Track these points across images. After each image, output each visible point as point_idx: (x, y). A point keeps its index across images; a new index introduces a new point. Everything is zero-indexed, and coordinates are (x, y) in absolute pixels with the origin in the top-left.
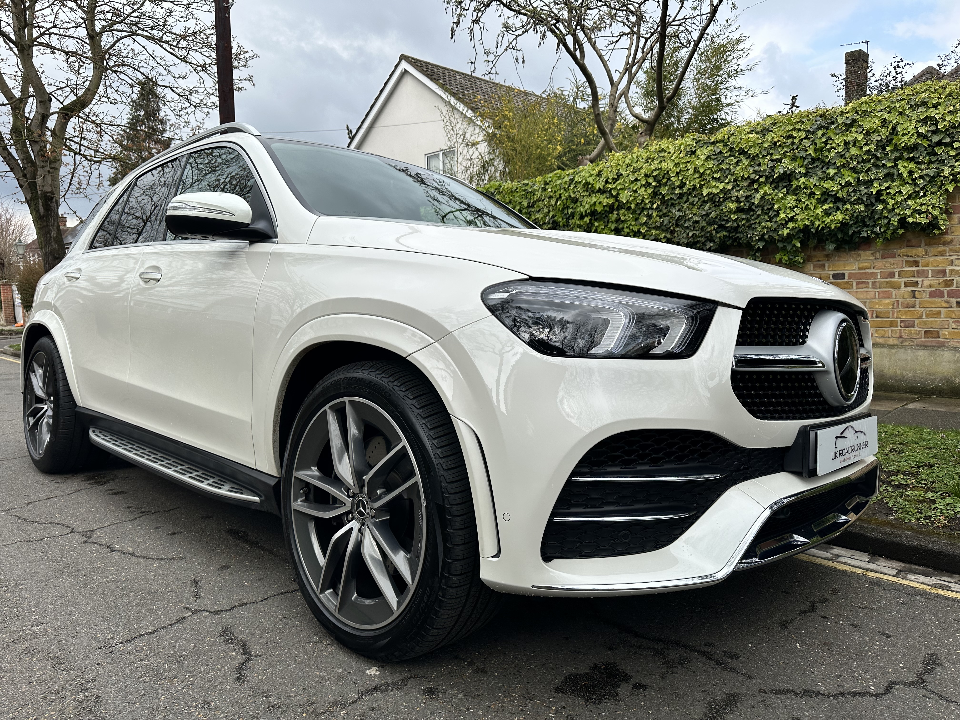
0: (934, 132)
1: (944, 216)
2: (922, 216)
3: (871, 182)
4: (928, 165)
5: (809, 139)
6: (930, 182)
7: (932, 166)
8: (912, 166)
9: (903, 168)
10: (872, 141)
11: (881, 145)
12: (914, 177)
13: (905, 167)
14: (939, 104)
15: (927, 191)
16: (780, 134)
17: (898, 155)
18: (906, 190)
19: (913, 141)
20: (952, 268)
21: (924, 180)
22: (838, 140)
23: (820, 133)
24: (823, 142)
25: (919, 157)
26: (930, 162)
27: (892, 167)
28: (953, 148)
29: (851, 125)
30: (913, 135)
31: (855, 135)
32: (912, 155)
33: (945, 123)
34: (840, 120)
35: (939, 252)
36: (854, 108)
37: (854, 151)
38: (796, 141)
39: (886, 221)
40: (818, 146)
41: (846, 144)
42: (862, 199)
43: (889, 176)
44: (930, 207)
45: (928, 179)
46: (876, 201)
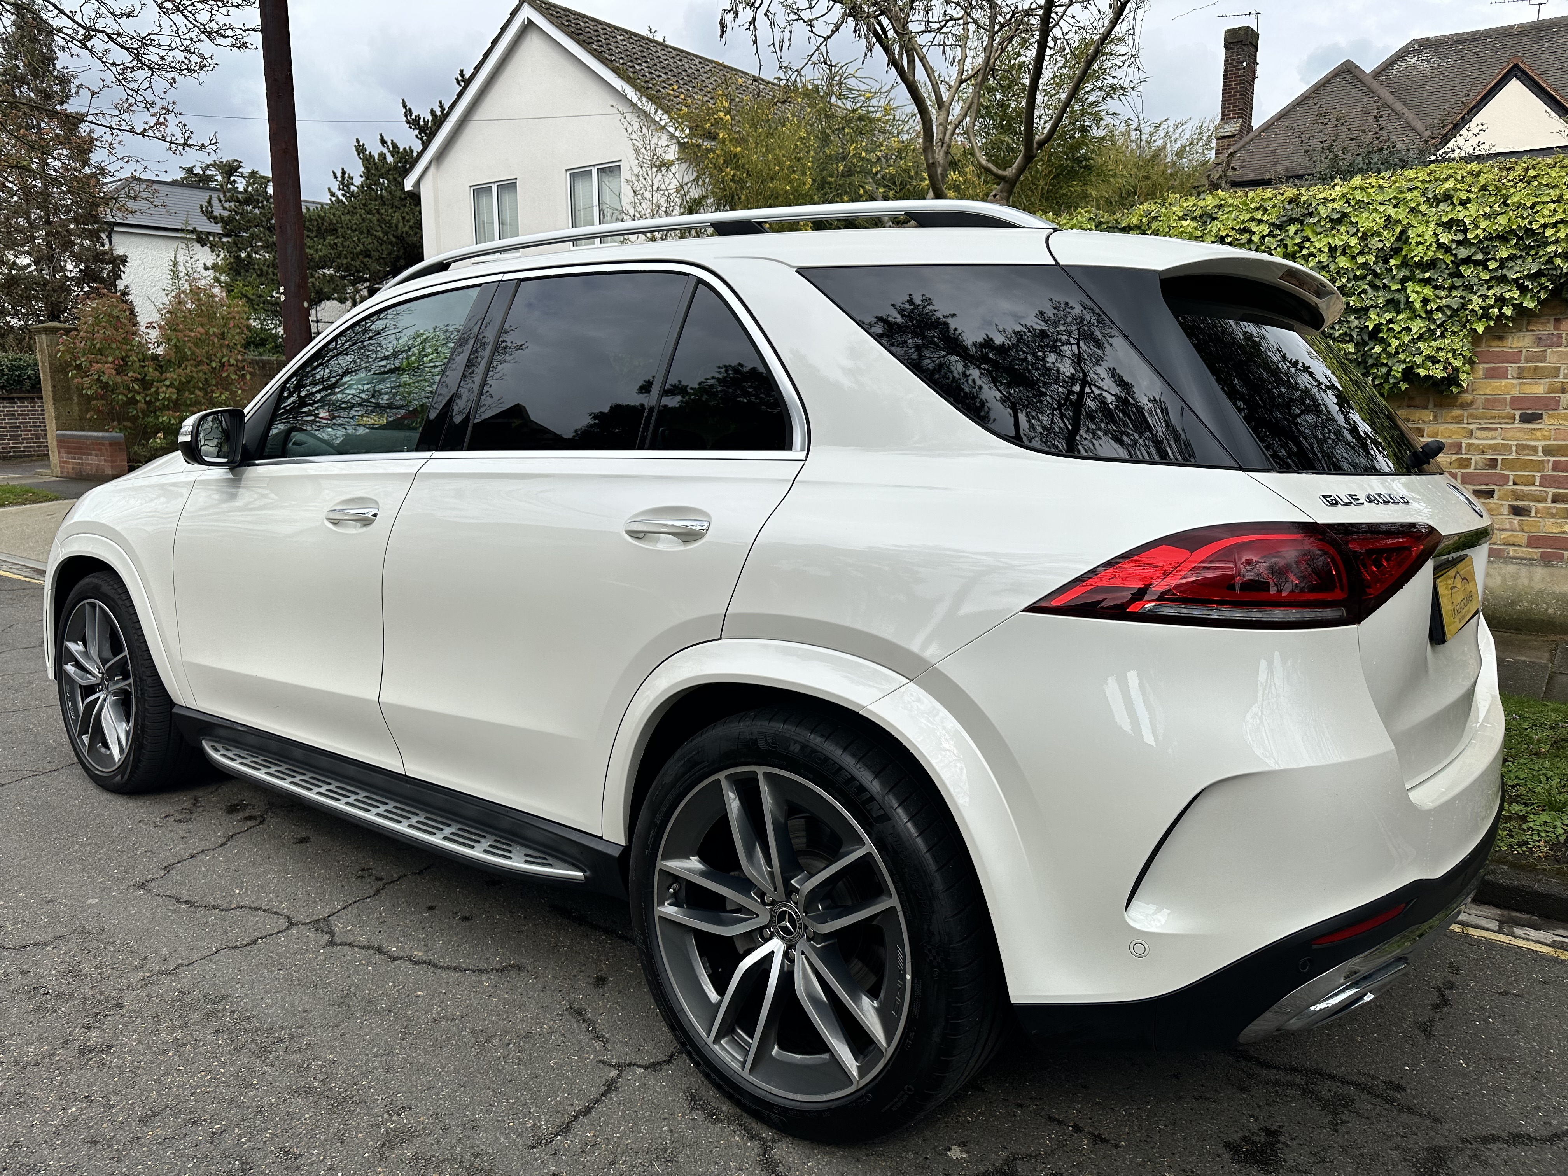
0: (1460, 243)
1: (1467, 367)
2: (1437, 366)
3: (1365, 310)
4: (1450, 291)
5: (1274, 236)
6: (1451, 317)
7: (1455, 293)
8: (1428, 291)
9: (1415, 293)
10: (1371, 249)
11: (1384, 257)
12: (1429, 308)
13: (1417, 292)
14: (1469, 200)
15: (1446, 330)
16: (1230, 224)
17: (1408, 274)
18: (1417, 326)
19: (1431, 253)
20: (1471, 441)
21: (1443, 313)
22: (1321, 243)
23: (1292, 229)
24: (1296, 245)
25: (1437, 279)
26: (1453, 287)
27: (1398, 290)
28: (1486, 268)
29: (1339, 221)
30: (1431, 245)
31: (1345, 237)
32: (1427, 275)
33: (1479, 232)
34: (1323, 212)
35: (1454, 418)
36: (1344, 195)
37: (1343, 262)
38: (1256, 238)
39: (1384, 370)
40: (1290, 249)
41: (1332, 250)
42: (1351, 335)
43: (1393, 304)
44: (1450, 355)
45: (1449, 313)
46: (1370, 339)
